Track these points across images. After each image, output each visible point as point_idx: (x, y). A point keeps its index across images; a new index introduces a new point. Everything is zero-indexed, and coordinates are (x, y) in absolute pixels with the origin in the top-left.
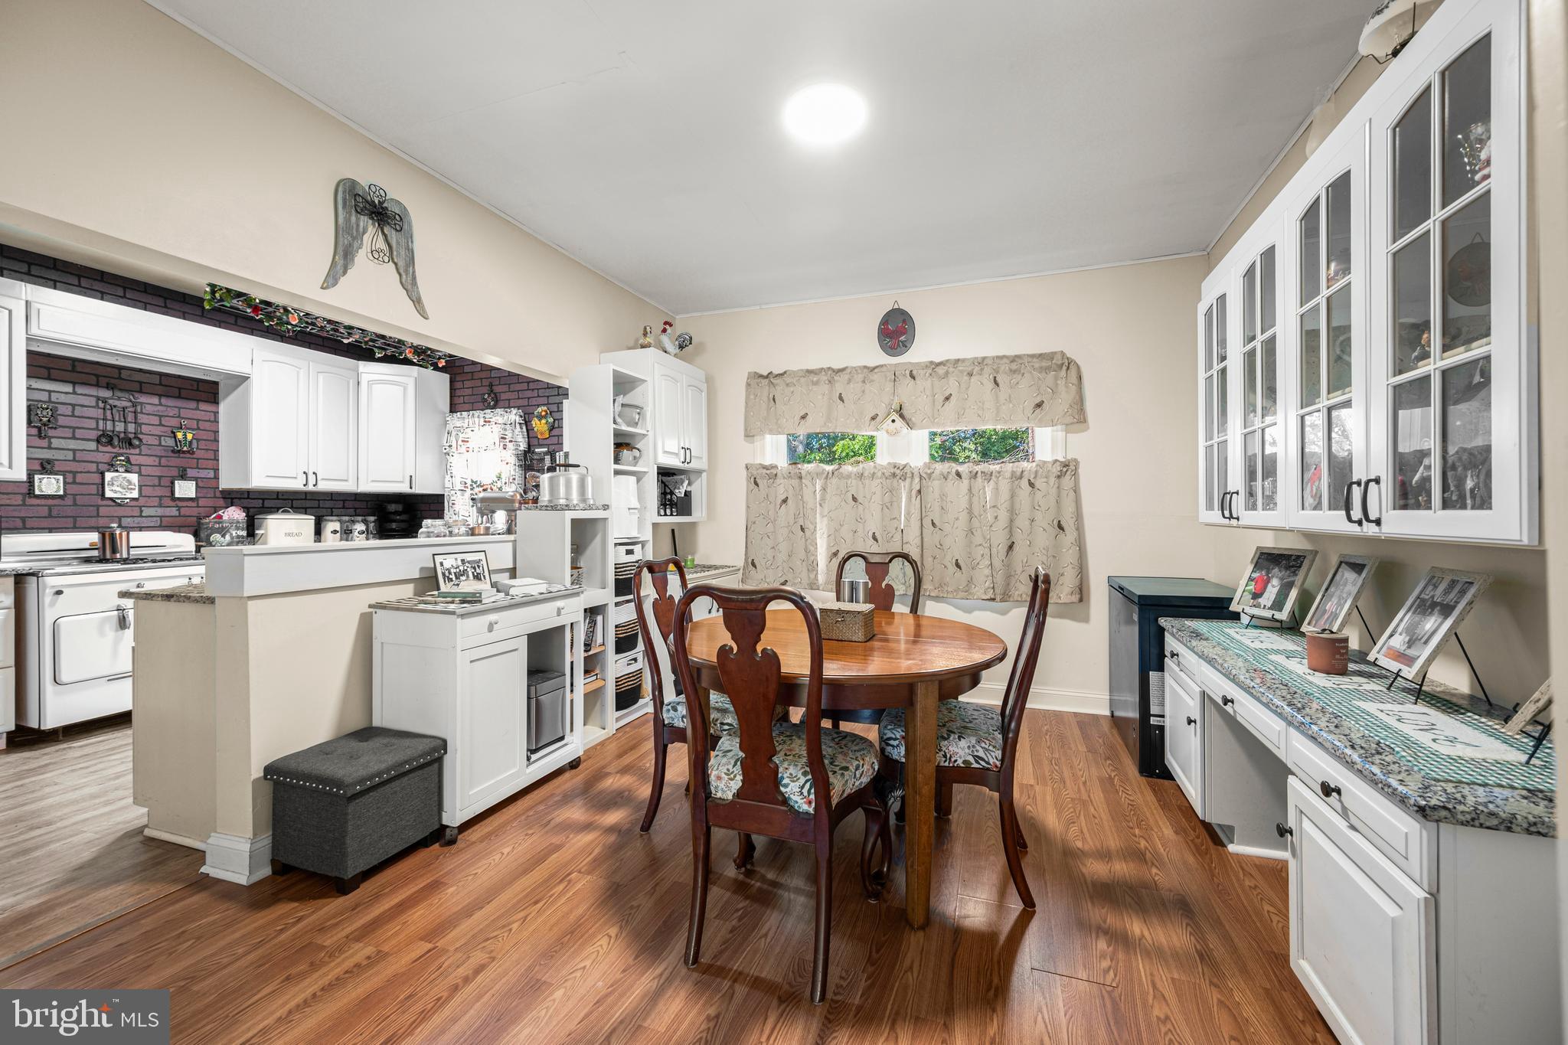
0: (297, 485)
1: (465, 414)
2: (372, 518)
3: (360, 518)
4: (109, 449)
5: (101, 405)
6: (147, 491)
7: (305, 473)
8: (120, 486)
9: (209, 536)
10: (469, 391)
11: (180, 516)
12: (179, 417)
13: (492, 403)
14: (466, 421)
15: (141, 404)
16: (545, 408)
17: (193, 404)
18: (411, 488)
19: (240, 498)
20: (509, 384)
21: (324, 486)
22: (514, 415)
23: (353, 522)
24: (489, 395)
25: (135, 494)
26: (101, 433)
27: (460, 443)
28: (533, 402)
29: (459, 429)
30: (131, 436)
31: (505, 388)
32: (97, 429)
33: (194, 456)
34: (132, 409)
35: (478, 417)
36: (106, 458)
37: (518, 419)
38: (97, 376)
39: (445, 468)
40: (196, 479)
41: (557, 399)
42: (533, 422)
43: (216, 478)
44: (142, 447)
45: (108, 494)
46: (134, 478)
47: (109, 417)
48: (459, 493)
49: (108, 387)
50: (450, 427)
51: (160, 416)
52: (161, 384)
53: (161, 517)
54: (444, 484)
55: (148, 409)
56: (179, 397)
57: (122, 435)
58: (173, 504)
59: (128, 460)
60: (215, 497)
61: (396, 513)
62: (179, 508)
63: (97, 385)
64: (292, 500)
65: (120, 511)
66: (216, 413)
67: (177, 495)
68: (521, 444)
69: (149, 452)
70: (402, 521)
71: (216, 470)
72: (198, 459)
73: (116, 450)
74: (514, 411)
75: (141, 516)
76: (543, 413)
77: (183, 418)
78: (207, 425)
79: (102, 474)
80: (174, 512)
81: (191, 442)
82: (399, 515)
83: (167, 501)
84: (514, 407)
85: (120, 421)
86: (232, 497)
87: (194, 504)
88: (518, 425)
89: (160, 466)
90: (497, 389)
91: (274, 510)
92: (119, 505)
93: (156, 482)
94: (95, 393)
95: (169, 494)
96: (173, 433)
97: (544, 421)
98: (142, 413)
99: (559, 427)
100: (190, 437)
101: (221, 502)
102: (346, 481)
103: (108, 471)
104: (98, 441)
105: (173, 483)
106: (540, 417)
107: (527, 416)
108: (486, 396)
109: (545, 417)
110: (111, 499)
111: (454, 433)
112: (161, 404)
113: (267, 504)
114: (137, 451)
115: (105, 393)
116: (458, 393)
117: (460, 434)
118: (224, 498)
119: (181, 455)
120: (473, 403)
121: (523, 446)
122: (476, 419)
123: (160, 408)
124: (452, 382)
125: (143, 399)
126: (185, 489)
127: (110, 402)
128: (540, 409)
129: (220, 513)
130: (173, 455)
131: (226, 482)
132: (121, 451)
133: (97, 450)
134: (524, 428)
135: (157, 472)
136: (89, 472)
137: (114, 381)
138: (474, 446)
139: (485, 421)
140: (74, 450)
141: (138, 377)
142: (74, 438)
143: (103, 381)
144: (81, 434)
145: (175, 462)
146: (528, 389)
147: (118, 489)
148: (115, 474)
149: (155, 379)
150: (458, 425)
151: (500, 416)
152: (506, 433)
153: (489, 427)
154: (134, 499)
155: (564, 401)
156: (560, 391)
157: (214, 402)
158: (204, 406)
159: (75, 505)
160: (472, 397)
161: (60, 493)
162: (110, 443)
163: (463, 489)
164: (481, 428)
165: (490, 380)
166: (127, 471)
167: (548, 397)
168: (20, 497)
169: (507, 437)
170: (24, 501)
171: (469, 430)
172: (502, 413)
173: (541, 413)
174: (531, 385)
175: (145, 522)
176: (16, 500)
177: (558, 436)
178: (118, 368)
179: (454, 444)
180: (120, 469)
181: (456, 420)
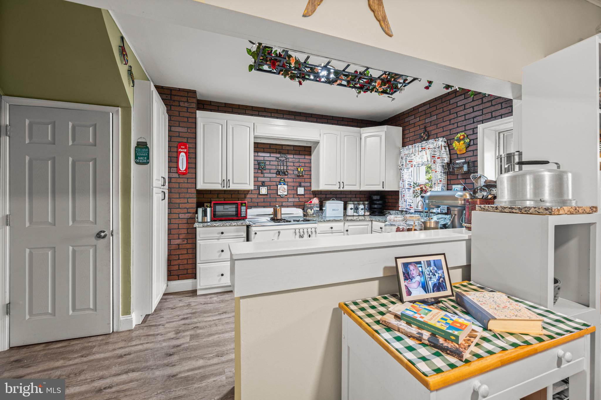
0: (336, 188)
1: (410, 146)
2: (367, 203)
3: (362, 202)
4: (279, 176)
5: (277, 160)
6: (290, 192)
7: (339, 182)
8: (282, 190)
9: (307, 210)
10: (412, 134)
11: (299, 201)
12: (299, 162)
13: (426, 138)
14: (411, 150)
15: (288, 158)
16: (463, 133)
17: (303, 157)
18: (383, 188)
19: (318, 194)
20: (437, 124)
21: (347, 188)
22: (441, 142)
23: (359, 204)
24: (424, 133)
25: (286, 193)
26: (277, 170)
27: (408, 162)
28: (454, 131)
29: (407, 155)
30: (285, 171)
31: (435, 127)
32: (276, 169)
33: (304, 177)
34: (285, 161)
35: (418, 147)
36: (278, 180)
37: (443, 144)
38: (276, 149)
39: (400, 177)
40: (304, 187)
41: (472, 126)
42: (454, 145)
43: (311, 186)
44: (289, 175)
45: (279, 193)
46: (286, 187)
47: (279, 164)
48: (407, 190)
49: (279, 153)
50: (402, 155)
51: (294, 162)
52: (294, 150)
53: (294, 202)
54: (399, 185)
55: (290, 160)
56: (299, 154)
57: (283, 171)
58: (297, 197)
59: (284, 180)
60: (310, 194)
61: (377, 200)
62: (299, 198)
63: (276, 153)
64: (336, 194)
65: (282, 200)
66: (311, 159)
67: (298, 193)
68: (445, 159)
69: (290, 177)
70: (379, 204)
71: (310, 183)
72: (305, 179)
74: (441, 139)
75: (288, 202)
76: (462, 137)
77: (301, 163)
78: (307, 165)
79: (277, 186)
80: (297, 200)
81: (302, 172)
82: (378, 201)
83: (295, 196)
84: (441, 137)
85: (282, 166)
86: (316, 194)
87: (304, 197)
88: (443, 148)
89: (293, 182)
90: (428, 129)
91: (328, 199)
92: (282, 197)
93: (292, 188)
94: (275, 156)
95: (296, 193)
96: (297, 168)
97: (462, 142)
98: (288, 162)
99: (474, 144)
100: (302, 170)
101: (312, 196)
102: (355, 185)
103: (279, 185)
104: (276, 174)
105: (297, 189)
106: (459, 140)
107: (449, 141)
108: (422, 135)
109: (463, 139)
110: (280, 195)
111: (404, 158)
112: (294, 158)
113: (328, 196)
114: (287, 177)
115: (278, 155)
116: (406, 136)
117: (407, 157)
118: (313, 194)
119: (300, 177)
120: (414, 140)
121: (447, 160)
122: (417, 149)
123: (294, 159)
124: (403, 131)
125: (289, 156)
126: (301, 191)
127: (279, 158)
128: (459, 135)
129: (311, 200)
130: (297, 177)
131: (314, 188)
132: (282, 177)
133: (276, 177)
134: (447, 148)
135: (292, 184)
136: (274, 185)
137: (281, 150)
138: (415, 164)
139: (422, 149)
140: (270, 178)
141: (287, 148)
142: (270, 173)
143: (278, 151)
144: (272, 171)
145: (298, 180)
146: (450, 124)
147: (282, 191)
148: (281, 186)
149: (292, 148)
150: (407, 153)
151: (432, 144)
152: (436, 153)
153: (425, 151)
154: (286, 195)
155: (479, 126)
156: (475, 120)
157: (310, 155)
158: (307, 157)
159: (270, 197)
160: (414, 137)
161: (266, 193)
162: (279, 174)
163: (409, 187)
164: (419, 153)
165: (424, 125)
166: (284, 184)
167: (465, 126)
168: (257, 195)
169: (436, 156)
170: (258, 196)
171: (413, 155)
172: (433, 142)
173: (460, 137)
174: (452, 121)
175: (289, 204)
176: (256, 196)
177: (473, 151)
178: (282, 145)
179: (404, 164)
180: (282, 184)
181: (406, 151)
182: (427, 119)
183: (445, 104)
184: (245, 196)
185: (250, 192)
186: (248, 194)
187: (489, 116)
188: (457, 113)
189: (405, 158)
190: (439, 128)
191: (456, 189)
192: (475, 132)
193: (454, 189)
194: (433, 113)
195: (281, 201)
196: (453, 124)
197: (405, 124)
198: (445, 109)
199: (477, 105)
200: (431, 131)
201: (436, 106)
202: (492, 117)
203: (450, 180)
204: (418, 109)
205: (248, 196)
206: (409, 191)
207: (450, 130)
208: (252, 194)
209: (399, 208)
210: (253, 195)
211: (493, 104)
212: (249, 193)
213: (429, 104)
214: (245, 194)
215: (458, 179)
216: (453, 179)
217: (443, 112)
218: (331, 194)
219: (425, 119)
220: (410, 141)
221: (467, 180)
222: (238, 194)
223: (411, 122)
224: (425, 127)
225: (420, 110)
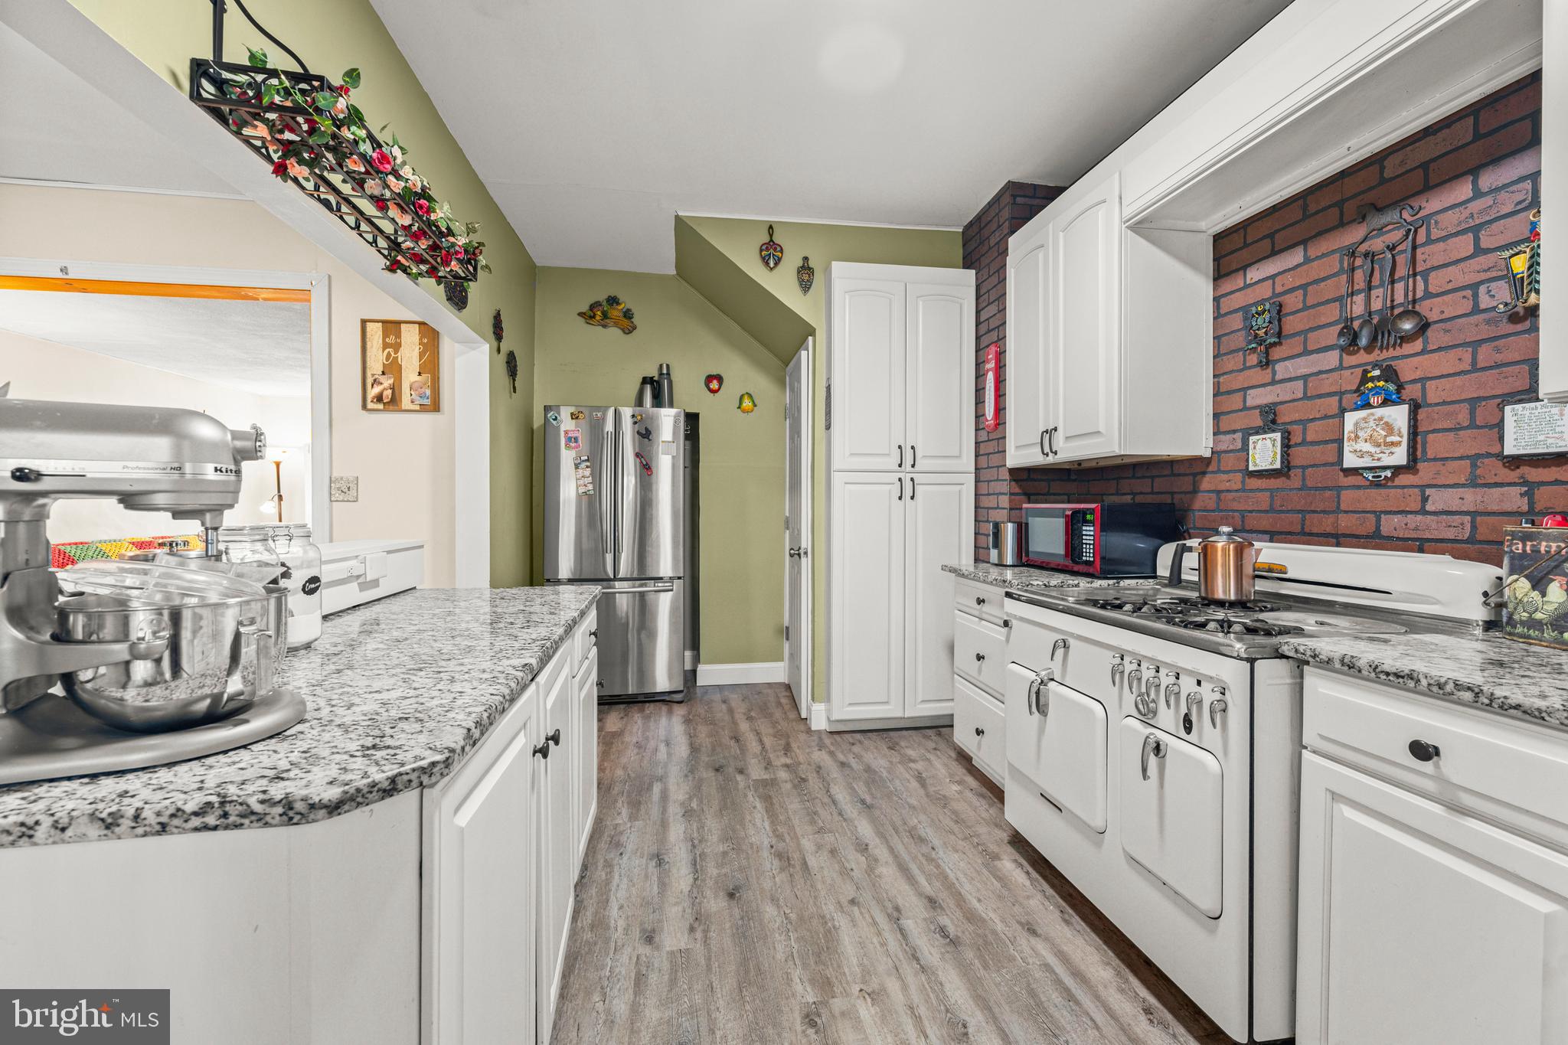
4: (1356, 359)
5: (1348, 263)
6: (1431, 446)
8: (1370, 439)
11: (1531, 512)
15: (1425, 220)
25: (1403, 458)
26: (1343, 326)
30: (1397, 312)
34: (1407, 244)
36: (1349, 381)
45: (1350, 461)
46: (1396, 413)
47: (1359, 285)
51: (1477, 229)
52: (1477, 138)
53: (1473, 513)
57: (1385, 318)
58: (1506, 476)
59: (1393, 376)
62: (1528, 486)
63: (1342, 224)
65: (1374, 500)
67: (1513, 451)
69: (1446, 340)
75: (1423, 512)
79: (1343, 416)
80: (1513, 498)
83: (1490, 471)
89: (1473, 370)
92: (1367, 485)
93: (1463, 416)
94: (1337, 245)
96: (1504, 263)
98: (1427, 242)
103: (1354, 408)
104: (1341, 347)
105: (1501, 413)
110: (1355, 472)
112: (1477, 195)
114: (1415, 346)
115: (1352, 235)
123: (1476, 205)
125: (1431, 204)
126: (1537, 428)
127: (1361, 247)
130: (1509, 328)
132: (1376, 356)
133: (1339, 368)
136: (1326, 417)
140: (1305, 378)
142: (1306, 352)
143: (1350, 208)
144: (1316, 339)
145: (1511, 348)
147: (1367, 447)
148: (1365, 414)
149: (1464, 131)
154: (1397, 470)
159: (1306, 487)
161: (1281, 466)
162: (1357, 344)
166: (1386, 402)
168: (1237, 476)
170: (1243, 482)
175: (1434, 528)
176: (1235, 482)
178: (1377, 160)
180: (1374, 400)
184: (1196, 483)
185: (1212, 466)
186: (1204, 473)
205: (1207, 483)
208: (1219, 471)
210: (1223, 477)
212: (1210, 469)
214: (1195, 475)
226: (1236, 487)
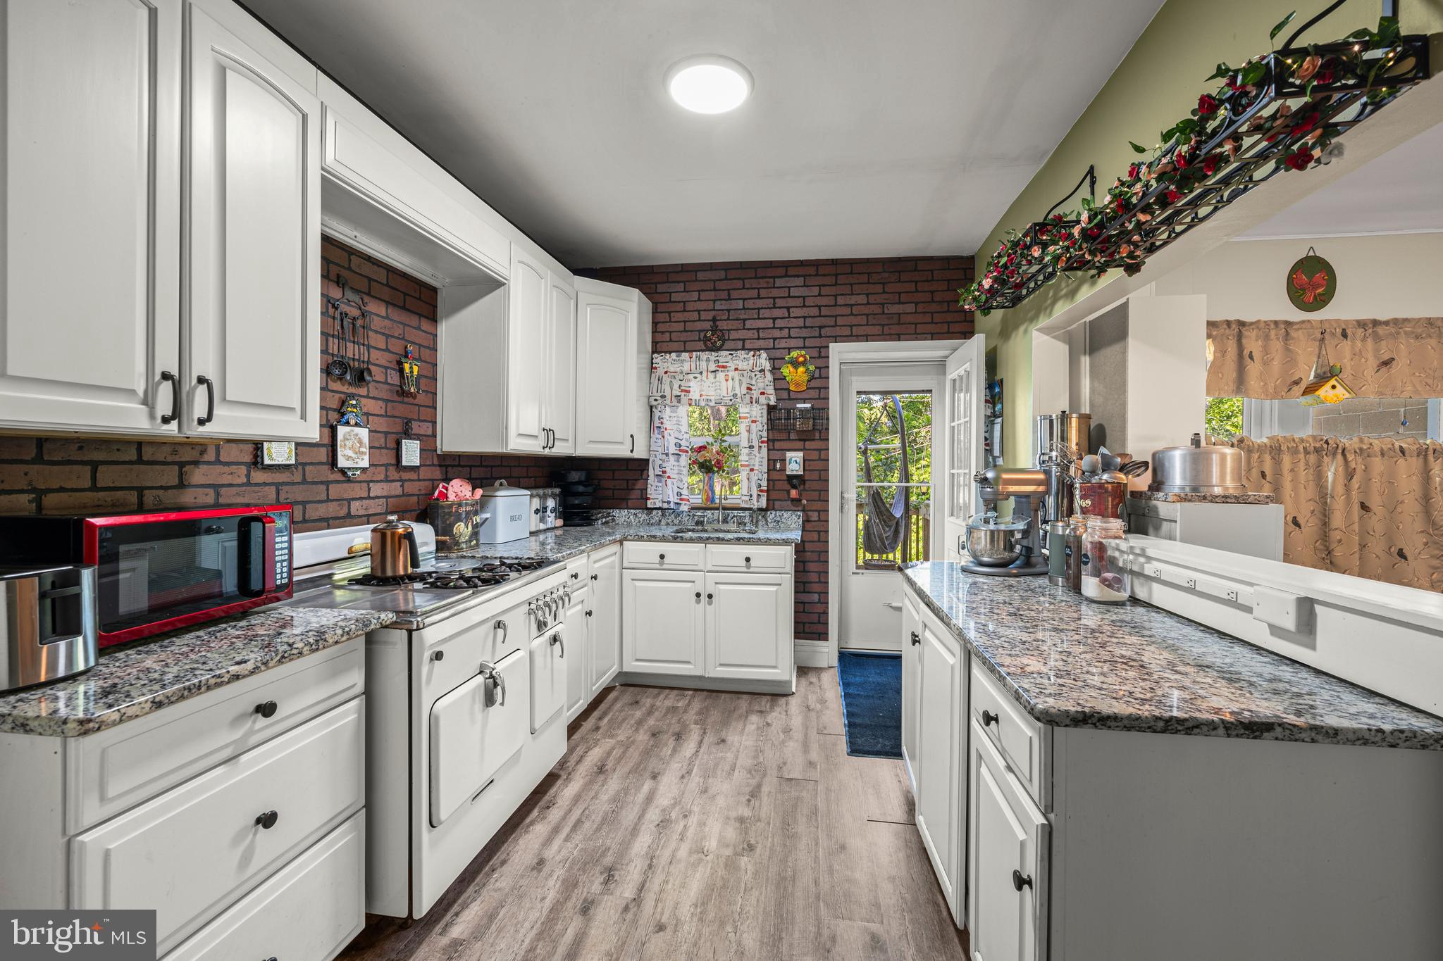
1: (685, 355)
2: (559, 491)
4: (336, 386)
5: (328, 310)
6: (377, 457)
7: (545, 429)
8: (352, 448)
10: (681, 327)
11: (404, 495)
12: (403, 339)
13: (718, 344)
14: (686, 365)
15: (370, 314)
16: (803, 352)
17: (415, 320)
18: (632, 451)
19: (452, 466)
20: (744, 320)
22: (762, 360)
24: (712, 333)
25: (365, 463)
26: (332, 358)
27: (675, 392)
28: (783, 344)
29: (675, 374)
30: (363, 366)
31: (739, 324)
33: (416, 401)
34: (362, 322)
35: (708, 360)
36: (337, 402)
37: (766, 365)
40: (419, 437)
41: (817, 342)
42: (785, 371)
43: (435, 435)
44: (373, 385)
45: (342, 463)
46: (364, 433)
48: (672, 458)
49: (338, 281)
50: (660, 372)
51: (387, 337)
52: (387, 285)
53: (386, 497)
55: (377, 323)
56: (404, 308)
57: (354, 365)
58: (399, 477)
59: (358, 407)
60: (433, 465)
61: (579, 483)
62: (403, 482)
63: (328, 277)
64: (492, 467)
65: (347, 491)
66: (435, 337)
67: (404, 463)
68: (770, 397)
69: (377, 393)
71: (433, 423)
72: (419, 406)
73: (345, 389)
74: (763, 355)
75: (369, 498)
76: (801, 359)
77: (408, 341)
78: (426, 354)
79: (335, 429)
80: (397, 488)
81: (417, 380)
82: (580, 485)
83: (393, 474)
85: (350, 341)
86: (455, 465)
87: (422, 476)
88: (767, 374)
89: (387, 416)
90: (723, 325)
92: (349, 480)
93: (385, 442)
95: (393, 462)
96: (400, 363)
97: (801, 369)
98: (370, 329)
99: (820, 377)
100: (414, 371)
101: (437, 473)
103: (340, 423)
105: (399, 444)
106: (795, 364)
107: (777, 362)
108: (709, 334)
109: (803, 364)
110: (343, 471)
111: (666, 379)
112: (387, 317)
114: (367, 391)
115: (334, 292)
117: (673, 380)
118: (440, 466)
119: (406, 400)
120: (687, 342)
121: (772, 400)
122: (704, 364)
123: (386, 322)
125: (374, 307)
126: (411, 453)
127: (339, 306)
128: (794, 354)
130: (396, 398)
132: (353, 390)
133: (324, 388)
134: (774, 376)
135: (384, 425)
137: (344, 273)
138: (698, 397)
139: (718, 366)
141: (367, 269)
143: (334, 270)
145: (401, 410)
146: (774, 328)
147: (350, 453)
148: (347, 429)
149: (382, 276)
150: (672, 370)
151: (743, 360)
152: (753, 382)
153: (723, 374)
154: (364, 470)
155: (831, 345)
156: (823, 331)
157: (433, 319)
158: (425, 325)
159: (304, 482)
160: (685, 334)
161: (293, 461)
162: (341, 378)
163: (678, 452)
164: (709, 374)
165: (713, 313)
166: (357, 425)
167: (805, 338)
168: (243, 469)
169: (753, 388)
170: (248, 476)
171: (691, 376)
172: (746, 356)
173: (797, 358)
174: (779, 323)
175: (373, 507)
176: (240, 475)
177: (820, 389)
179: (668, 394)
180: (351, 421)
181: (667, 363)
182: (718, 303)
183: (762, 283)
184: (181, 475)
185: (210, 456)
186: (196, 463)
187: (847, 331)
188: (788, 308)
189: (669, 380)
190: (749, 329)
191: (793, 459)
192: (823, 354)
193: (791, 459)
194: (734, 294)
195: (346, 496)
196: (781, 329)
197: (658, 298)
198: (763, 293)
199: (826, 306)
200: (729, 330)
201: (743, 280)
202: (851, 336)
203: (774, 441)
204: (696, 272)
205: (198, 476)
206: (678, 461)
207: (775, 339)
208: (218, 462)
209: (649, 502)
210: (226, 469)
211: (854, 312)
212: (206, 458)
213: (726, 270)
214: (182, 465)
215: (789, 439)
216: (781, 440)
217: (759, 297)
218: (481, 466)
219: (714, 301)
220: (671, 341)
221: (807, 443)
222: (140, 461)
223: (675, 297)
224: (714, 320)
225: (701, 275)
226: (239, 481)
